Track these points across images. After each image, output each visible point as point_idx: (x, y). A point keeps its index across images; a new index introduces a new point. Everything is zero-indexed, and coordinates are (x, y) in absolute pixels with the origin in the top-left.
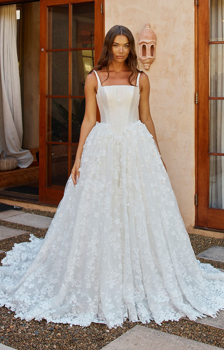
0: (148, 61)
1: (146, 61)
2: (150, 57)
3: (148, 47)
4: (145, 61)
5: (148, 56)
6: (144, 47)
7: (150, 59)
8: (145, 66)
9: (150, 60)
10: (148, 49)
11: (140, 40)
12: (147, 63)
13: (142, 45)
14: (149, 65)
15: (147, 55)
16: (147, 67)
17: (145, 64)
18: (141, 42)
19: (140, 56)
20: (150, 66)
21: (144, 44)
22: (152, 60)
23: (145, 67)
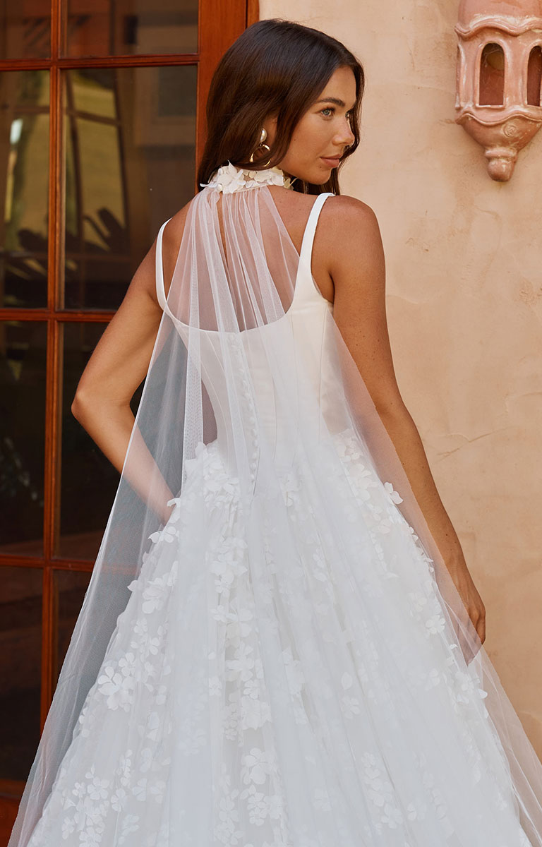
0: (510, 130)
1: (501, 132)
2: (526, 111)
3: (515, 56)
4: (494, 131)
5: (513, 103)
6: (492, 56)
7: (524, 119)
8: (490, 159)
9: (524, 126)
10: (515, 65)
11: (472, 18)
12: (504, 142)
13: (482, 46)
14: (512, 153)
15: (507, 100)
16: (501, 166)
17: (492, 146)
18: (473, 25)
19: (468, 106)
20: (514, 161)
21: (490, 38)
22: (528, 127)
23: (493, 163)
